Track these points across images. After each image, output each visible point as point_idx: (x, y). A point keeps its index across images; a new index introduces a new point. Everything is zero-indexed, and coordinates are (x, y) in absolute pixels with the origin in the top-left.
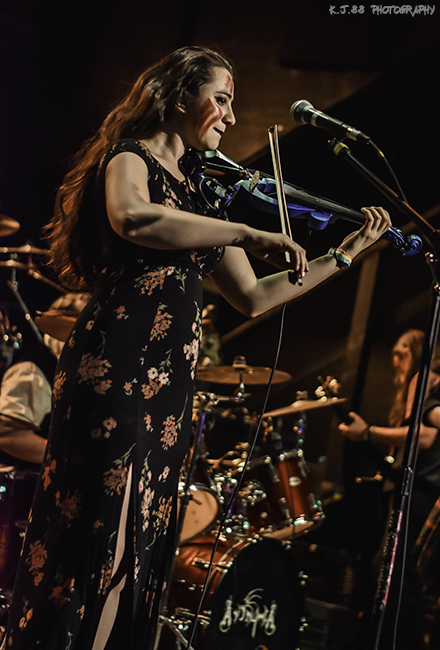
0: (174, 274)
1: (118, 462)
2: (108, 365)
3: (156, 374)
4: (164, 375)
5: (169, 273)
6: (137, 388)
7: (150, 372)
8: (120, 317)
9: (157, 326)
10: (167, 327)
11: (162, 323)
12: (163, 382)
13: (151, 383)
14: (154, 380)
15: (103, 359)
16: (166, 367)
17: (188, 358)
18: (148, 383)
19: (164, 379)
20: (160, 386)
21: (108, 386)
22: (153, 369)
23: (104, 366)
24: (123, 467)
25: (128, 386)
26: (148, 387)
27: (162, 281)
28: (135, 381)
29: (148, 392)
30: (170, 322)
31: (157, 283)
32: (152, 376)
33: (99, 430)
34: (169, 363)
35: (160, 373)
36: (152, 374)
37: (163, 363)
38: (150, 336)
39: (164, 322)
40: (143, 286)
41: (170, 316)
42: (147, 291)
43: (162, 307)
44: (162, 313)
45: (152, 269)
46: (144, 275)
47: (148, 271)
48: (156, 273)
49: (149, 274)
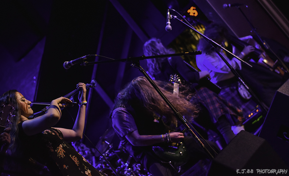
0: (63, 146)
5: (62, 147)
8: (67, 168)
9: (75, 161)
27: (63, 150)
30: (76, 158)
34: (86, 167)
38: (77, 165)
39: (75, 159)
40: (61, 156)
41: (74, 156)
42: (63, 156)
43: (70, 156)
44: (72, 157)
45: (57, 150)
46: (58, 153)
47: (57, 151)
48: (59, 150)
49: (58, 151)
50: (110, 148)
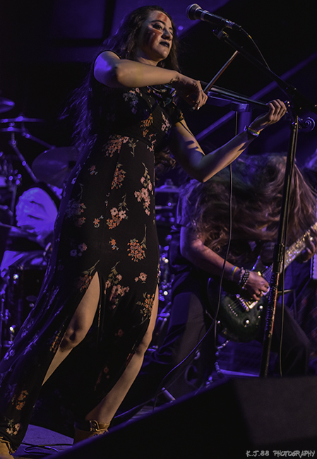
0: (128, 142)
1: (86, 272)
2: (84, 207)
3: (117, 212)
4: (122, 212)
5: (125, 141)
6: (103, 222)
7: (112, 211)
8: (92, 173)
9: (116, 178)
10: (122, 180)
11: (119, 177)
12: (122, 217)
13: (113, 218)
14: (115, 216)
15: (81, 203)
16: (123, 207)
17: (139, 200)
18: (111, 219)
19: (122, 215)
20: (120, 220)
21: (83, 222)
22: (114, 209)
23: (81, 208)
24: (89, 276)
25: (96, 221)
26: (111, 221)
27: (120, 147)
28: (102, 217)
29: (111, 225)
30: (124, 176)
31: (116, 148)
32: (113, 214)
33: (76, 251)
34: (125, 204)
35: (119, 211)
36: (114, 212)
37: (121, 204)
38: (111, 186)
39: (120, 176)
40: (108, 150)
41: (124, 172)
42: (110, 154)
43: (119, 165)
44: (119, 170)
45: (114, 137)
46: (109, 142)
47: (111, 139)
48: (116, 141)
49: (112, 141)
50: (166, 207)
